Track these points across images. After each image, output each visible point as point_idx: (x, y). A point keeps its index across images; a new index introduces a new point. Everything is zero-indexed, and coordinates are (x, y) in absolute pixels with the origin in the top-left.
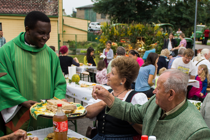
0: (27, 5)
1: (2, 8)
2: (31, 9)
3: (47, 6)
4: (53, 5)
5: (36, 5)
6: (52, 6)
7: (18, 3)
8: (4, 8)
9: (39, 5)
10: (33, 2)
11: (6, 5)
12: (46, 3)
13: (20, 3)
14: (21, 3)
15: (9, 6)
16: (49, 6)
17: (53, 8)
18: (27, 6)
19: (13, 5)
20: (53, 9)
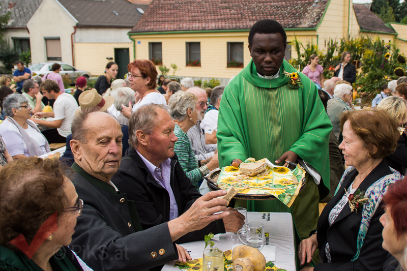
0: (281, 14)
1: (248, 22)
2: (284, 20)
3: (309, 13)
4: (317, 11)
5: (293, 14)
6: (315, 12)
7: (271, 12)
8: (250, 21)
9: (297, 13)
10: (291, 9)
11: (254, 17)
12: (308, 9)
13: (274, 11)
14: (276, 11)
15: (258, 17)
16: (311, 13)
17: (315, 15)
18: (281, 16)
19: (263, 16)
20: (314, 18)
